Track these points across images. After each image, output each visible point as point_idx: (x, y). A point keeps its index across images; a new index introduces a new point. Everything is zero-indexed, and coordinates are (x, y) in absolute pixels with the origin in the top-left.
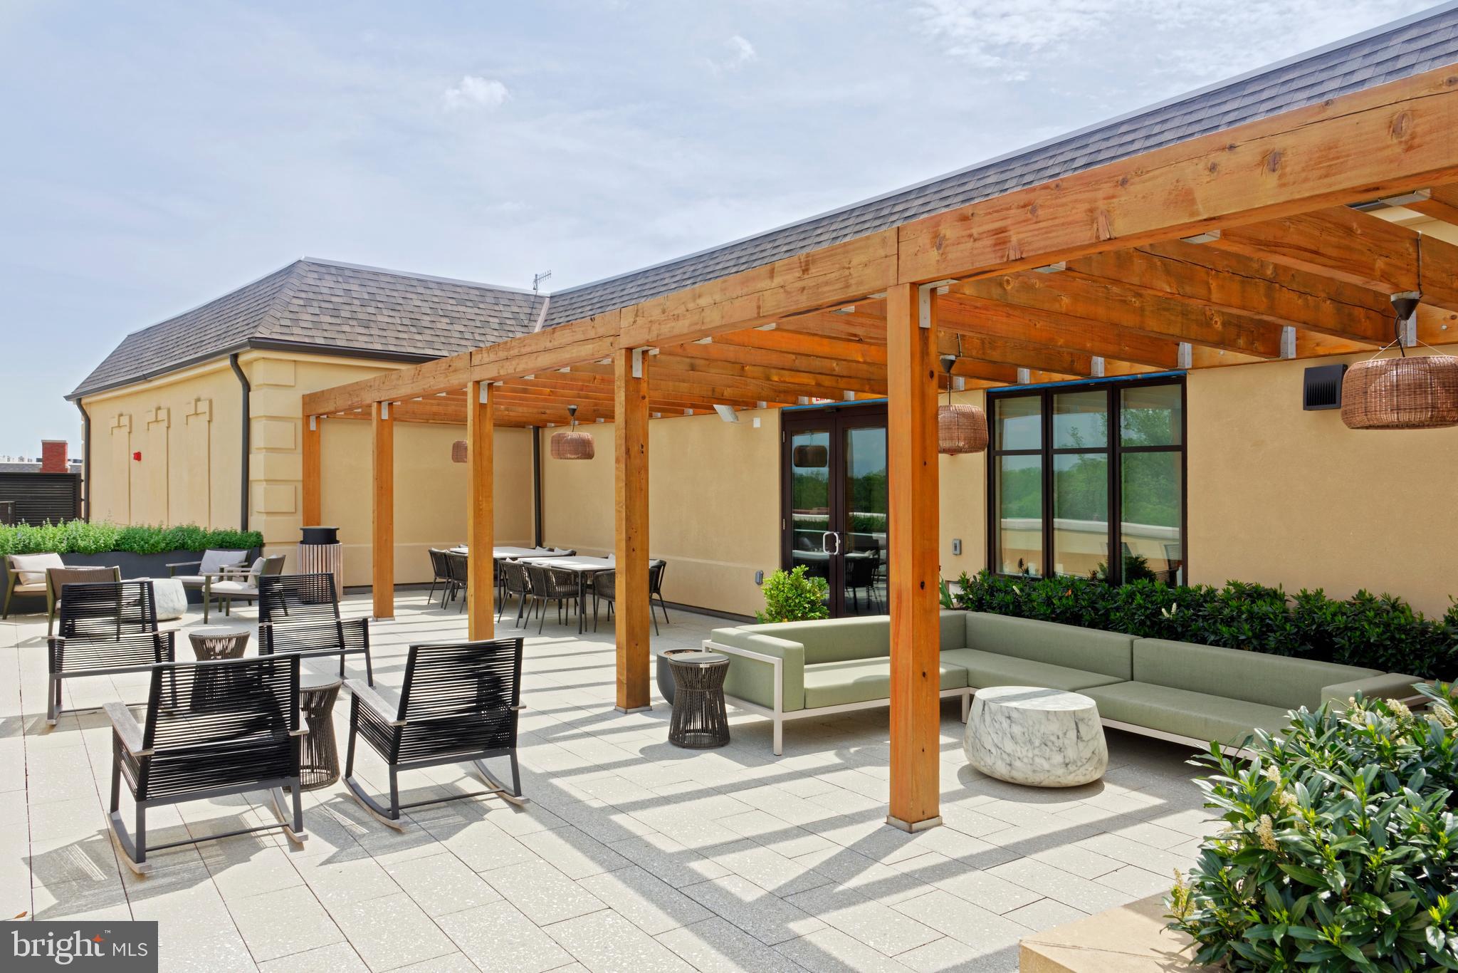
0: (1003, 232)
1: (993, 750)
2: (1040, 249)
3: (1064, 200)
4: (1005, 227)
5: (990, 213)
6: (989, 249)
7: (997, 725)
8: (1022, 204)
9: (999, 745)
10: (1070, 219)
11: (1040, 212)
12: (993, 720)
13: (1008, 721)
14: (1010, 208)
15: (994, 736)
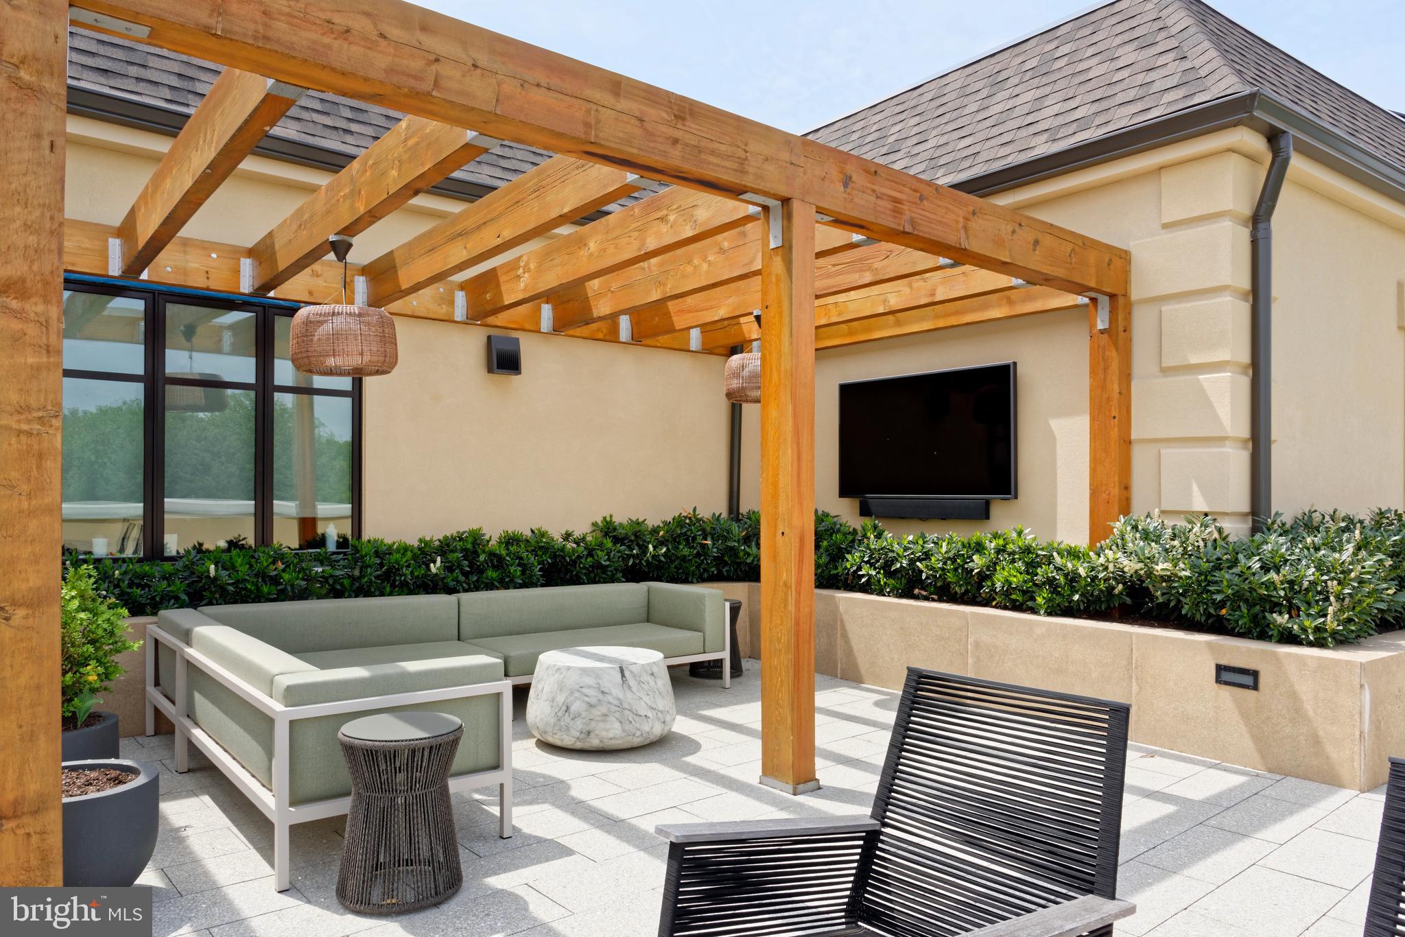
0: (899, 203)
1: (650, 714)
2: (926, 233)
3: (940, 203)
4: (902, 200)
5: (889, 180)
6: (888, 212)
7: (645, 687)
8: (913, 187)
9: (654, 706)
10: (944, 220)
11: (925, 202)
12: (640, 682)
13: (653, 678)
14: (904, 186)
15: (646, 698)
